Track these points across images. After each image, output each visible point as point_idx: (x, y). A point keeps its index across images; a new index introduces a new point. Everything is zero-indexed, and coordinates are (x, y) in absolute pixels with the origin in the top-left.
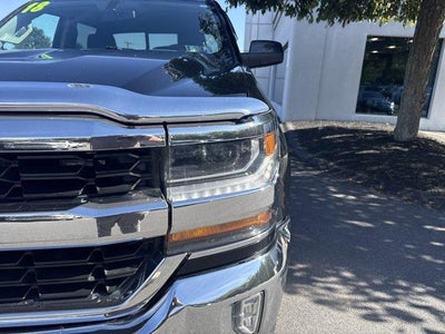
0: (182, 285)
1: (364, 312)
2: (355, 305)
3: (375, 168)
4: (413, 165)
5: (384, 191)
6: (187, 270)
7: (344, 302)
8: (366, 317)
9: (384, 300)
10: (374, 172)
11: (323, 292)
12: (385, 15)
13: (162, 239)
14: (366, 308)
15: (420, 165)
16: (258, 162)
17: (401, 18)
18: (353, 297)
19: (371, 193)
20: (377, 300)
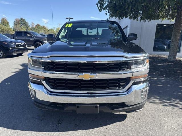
0: (133, 86)
1: (163, 105)
2: (160, 103)
3: (162, 70)
4: (175, 69)
5: (166, 77)
6: (135, 84)
7: (158, 103)
8: (164, 105)
9: (168, 102)
10: (162, 71)
11: (152, 101)
12: (164, 18)
13: (131, 78)
14: (163, 104)
15: (177, 69)
16: (146, 64)
17: (169, 19)
18: (160, 102)
19: (162, 77)
20: (166, 102)
